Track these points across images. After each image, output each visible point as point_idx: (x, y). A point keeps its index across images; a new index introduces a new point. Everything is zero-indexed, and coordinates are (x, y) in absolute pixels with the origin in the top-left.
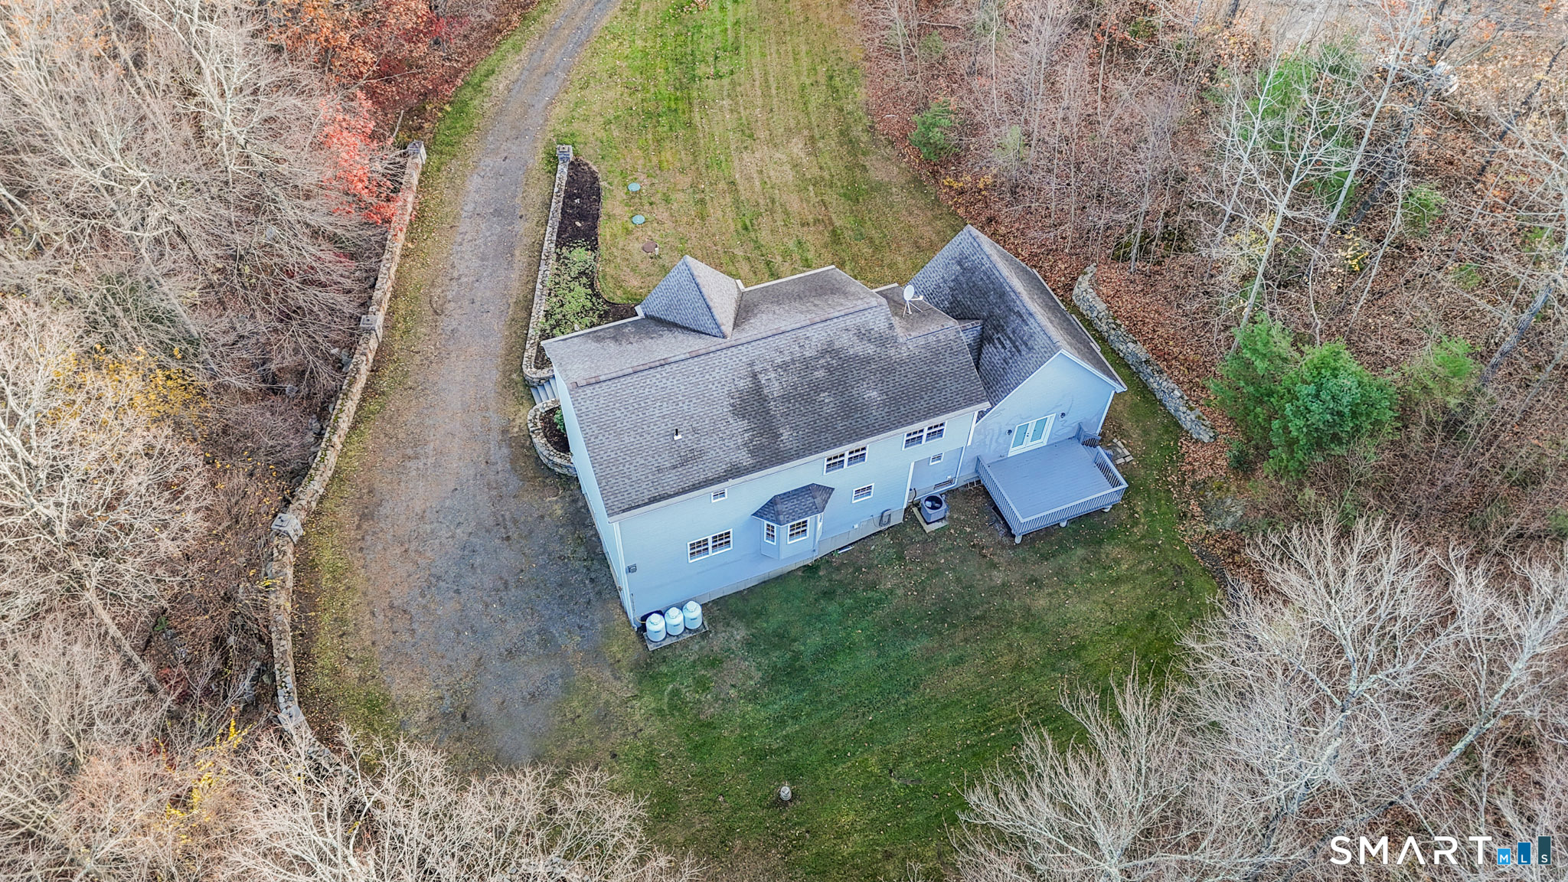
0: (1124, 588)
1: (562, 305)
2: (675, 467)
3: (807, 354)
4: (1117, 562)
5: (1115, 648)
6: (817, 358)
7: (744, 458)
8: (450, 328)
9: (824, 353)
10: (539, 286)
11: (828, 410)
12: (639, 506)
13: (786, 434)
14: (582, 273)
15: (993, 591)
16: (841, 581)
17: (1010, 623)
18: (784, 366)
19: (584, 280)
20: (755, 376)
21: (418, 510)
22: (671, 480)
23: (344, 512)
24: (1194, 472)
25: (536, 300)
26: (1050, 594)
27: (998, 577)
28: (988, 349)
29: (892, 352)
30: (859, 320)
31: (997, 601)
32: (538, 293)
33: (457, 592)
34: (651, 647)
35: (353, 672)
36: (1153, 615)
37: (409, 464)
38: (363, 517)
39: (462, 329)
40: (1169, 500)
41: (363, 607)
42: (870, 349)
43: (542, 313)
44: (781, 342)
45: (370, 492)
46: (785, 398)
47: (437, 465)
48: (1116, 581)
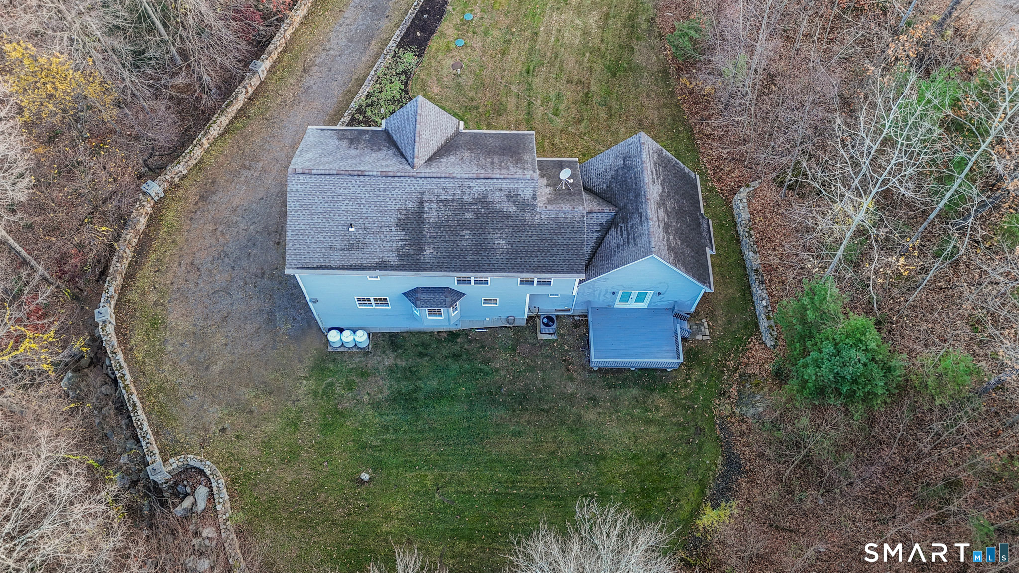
0: (653, 429)
1: (380, 92)
2: (343, 249)
3: (465, 199)
4: (657, 409)
5: (626, 468)
6: (471, 204)
7: (393, 259)
8: (308, 84)
10: (372, 73)
11: (465, 243)
12: (309, 268)
13: (429, 251)
14: (404, 72)
15: (562, 396)
16: (467, 351)
17: (563, 423)
18: (446, 202)
19: (403, 77)
20: (422, 203)
21: (234, 205)
22: (337, 258)
23: (193, 190)
24: (747, 365)
25: (366, 82)
26: (599, 413)
27: (571, 388)
28: (613, 232)
29: (528, 216)
30: (512, 185)
31: (561, 404)
32: (369, 77)
33: (233, 268)
34: (330, 349)
35: (153, 297)
36: (664, 455)
37: (243, 172)
38: (202, 198)
39: (315, 87)
40: (719, 378)
41: (176, 258)
42: (513, 209)
43: (366, 93)
44: (449, 184)
45: (213, 182)
46: (438, 226)
47: (258, 178)
48: (649, 422)
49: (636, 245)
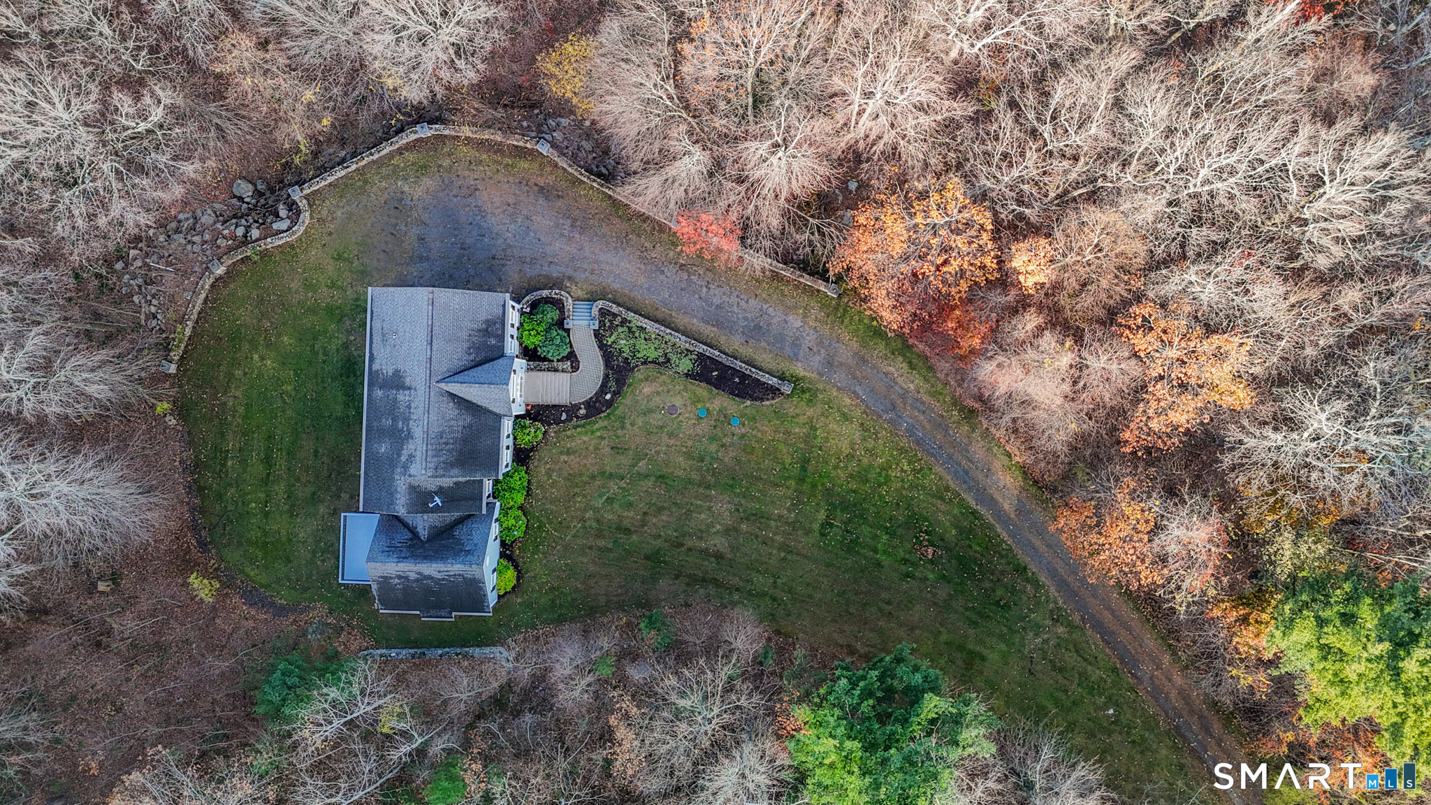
0: (309, 556)
1: (645, 339)
3: (411, 422)
4: (323, 561)
5: (283, 532)
6: (407, 427)
7: (376, 366)
8: (666, 270)
9: (409, 430)
10: (668, 331)
11: (384, 421)
13: (380, 393)
14: (668, 360)
15: (340, 489)
17: (320, 488)
18: (409, 407)
19: (661, 360)
20: (410, 389)
21: (534, 218)
23: (551, 180)
24: (349, 633)
25: (657, 325)
28: (409, 535)
30: (418, 459)
31: (334, 488)
32: (663, 328)
33: (471, 224)
35: (446, 163)
36: (290, 561)
37: (569, 221)
38: (542, 188)
39: (662, 277)
40: (344, 611)
41: (483, 175)
43: (644, 326)
45: (558, 196)
47: (562, 235)
48: (314, 553)
49: (383, 552)
